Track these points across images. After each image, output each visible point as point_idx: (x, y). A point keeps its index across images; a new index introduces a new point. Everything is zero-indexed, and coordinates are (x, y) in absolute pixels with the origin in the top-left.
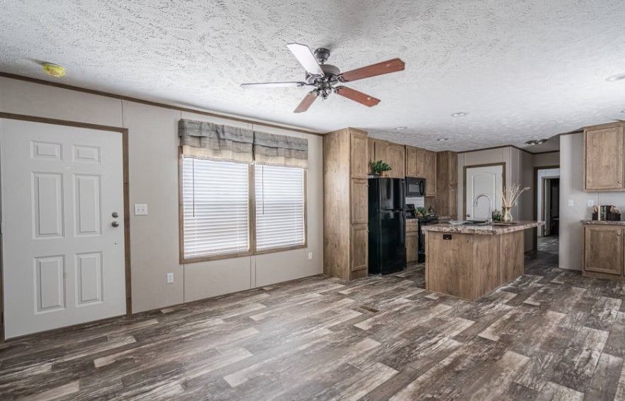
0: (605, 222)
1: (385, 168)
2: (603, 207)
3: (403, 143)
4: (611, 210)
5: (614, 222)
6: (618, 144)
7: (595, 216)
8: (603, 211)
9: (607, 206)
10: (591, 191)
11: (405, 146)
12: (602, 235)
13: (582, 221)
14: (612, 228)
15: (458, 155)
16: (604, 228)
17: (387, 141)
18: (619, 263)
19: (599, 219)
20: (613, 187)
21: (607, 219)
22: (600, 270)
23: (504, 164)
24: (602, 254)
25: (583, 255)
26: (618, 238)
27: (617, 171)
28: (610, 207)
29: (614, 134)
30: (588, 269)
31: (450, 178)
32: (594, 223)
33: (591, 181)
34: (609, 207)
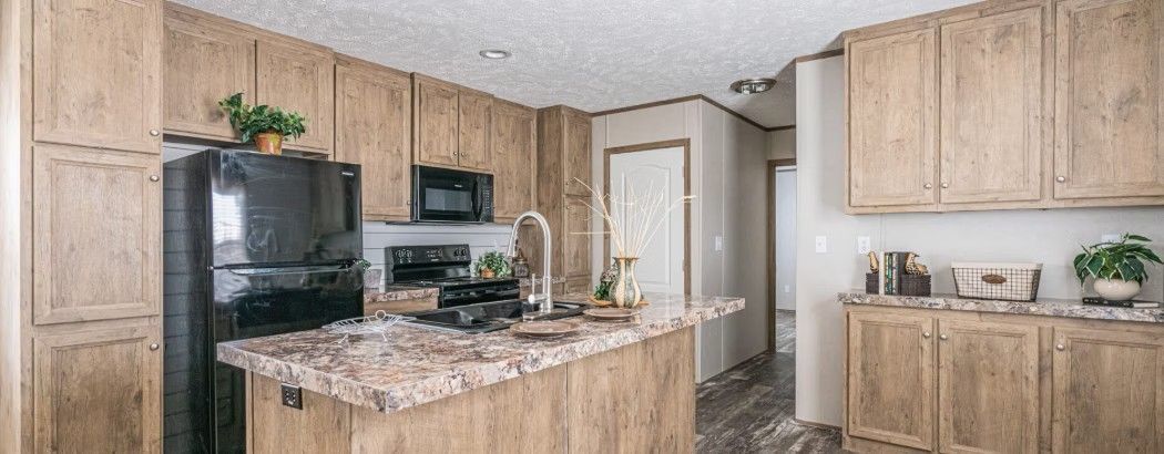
0: (894, 300)
1: (280, 124)
2: (891, 254)
3: (410, 70)
4: (909, 262)
5: (915, 301)
6: (922, 79)
7: (872, 284)
8: (891, 267)
9: (899, 254)
10: (863, 213)
11: (412, 76)
12: (887, 336)
13: (841, 297)
14: (910, 317)
15: (594, 119)
16: (892, 317)
17: (322, 48)
18: (927, 414)
19: (882, 290)
20: (912, 200)
21: (901, 291)
22: (885, 435)
23: (685, 143)
24: (891, 390)
25: (845, 391)
26: (926, 344)
27: (922, 155)
28: (907, 255)
29: (913, 50)
30: (856, 434)
31: (566, 177)
32: (868, 301)
33: (861, 185)
34: (903, 257)
